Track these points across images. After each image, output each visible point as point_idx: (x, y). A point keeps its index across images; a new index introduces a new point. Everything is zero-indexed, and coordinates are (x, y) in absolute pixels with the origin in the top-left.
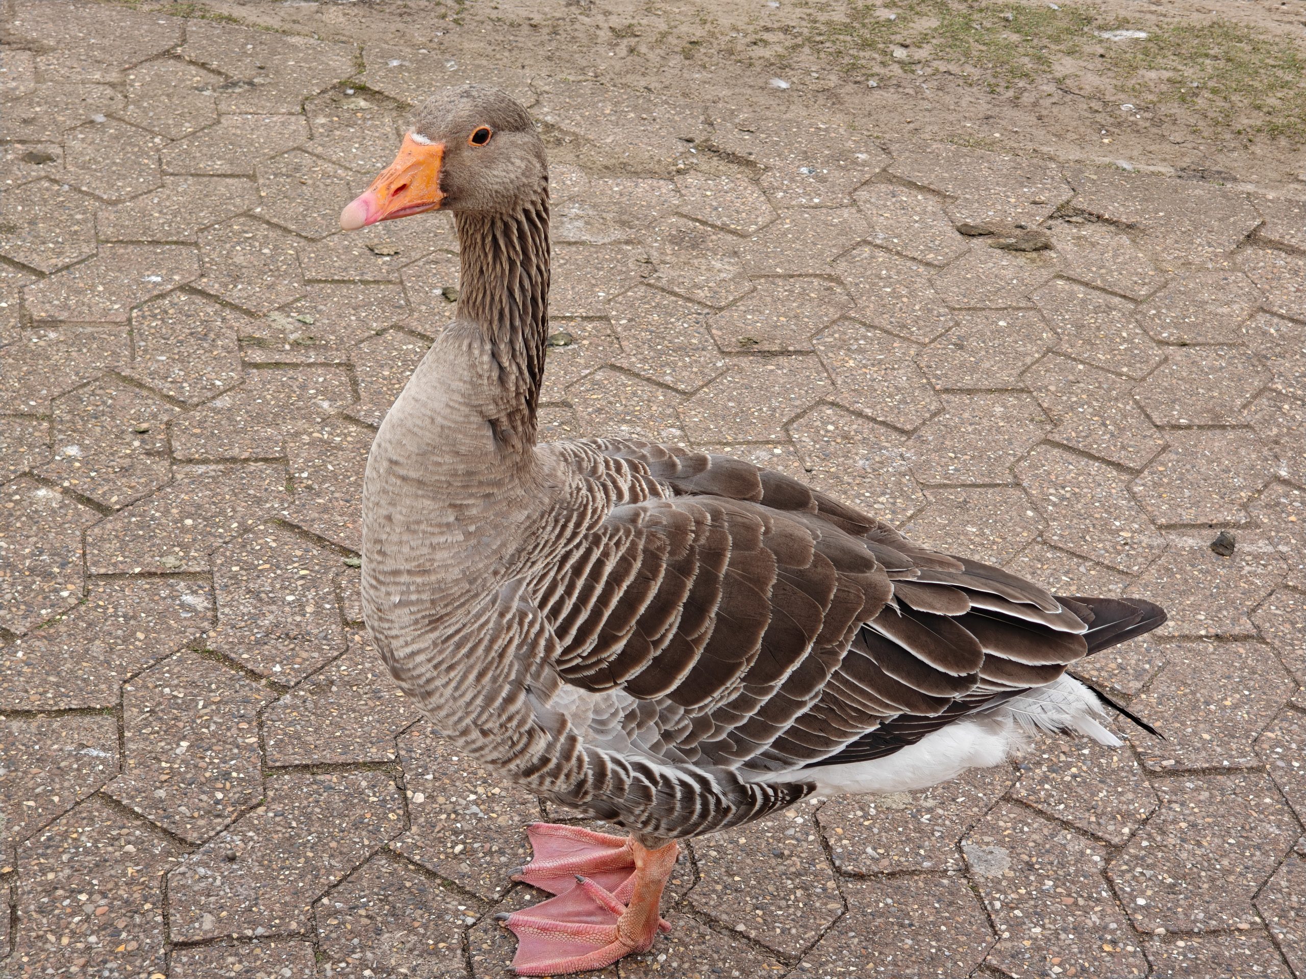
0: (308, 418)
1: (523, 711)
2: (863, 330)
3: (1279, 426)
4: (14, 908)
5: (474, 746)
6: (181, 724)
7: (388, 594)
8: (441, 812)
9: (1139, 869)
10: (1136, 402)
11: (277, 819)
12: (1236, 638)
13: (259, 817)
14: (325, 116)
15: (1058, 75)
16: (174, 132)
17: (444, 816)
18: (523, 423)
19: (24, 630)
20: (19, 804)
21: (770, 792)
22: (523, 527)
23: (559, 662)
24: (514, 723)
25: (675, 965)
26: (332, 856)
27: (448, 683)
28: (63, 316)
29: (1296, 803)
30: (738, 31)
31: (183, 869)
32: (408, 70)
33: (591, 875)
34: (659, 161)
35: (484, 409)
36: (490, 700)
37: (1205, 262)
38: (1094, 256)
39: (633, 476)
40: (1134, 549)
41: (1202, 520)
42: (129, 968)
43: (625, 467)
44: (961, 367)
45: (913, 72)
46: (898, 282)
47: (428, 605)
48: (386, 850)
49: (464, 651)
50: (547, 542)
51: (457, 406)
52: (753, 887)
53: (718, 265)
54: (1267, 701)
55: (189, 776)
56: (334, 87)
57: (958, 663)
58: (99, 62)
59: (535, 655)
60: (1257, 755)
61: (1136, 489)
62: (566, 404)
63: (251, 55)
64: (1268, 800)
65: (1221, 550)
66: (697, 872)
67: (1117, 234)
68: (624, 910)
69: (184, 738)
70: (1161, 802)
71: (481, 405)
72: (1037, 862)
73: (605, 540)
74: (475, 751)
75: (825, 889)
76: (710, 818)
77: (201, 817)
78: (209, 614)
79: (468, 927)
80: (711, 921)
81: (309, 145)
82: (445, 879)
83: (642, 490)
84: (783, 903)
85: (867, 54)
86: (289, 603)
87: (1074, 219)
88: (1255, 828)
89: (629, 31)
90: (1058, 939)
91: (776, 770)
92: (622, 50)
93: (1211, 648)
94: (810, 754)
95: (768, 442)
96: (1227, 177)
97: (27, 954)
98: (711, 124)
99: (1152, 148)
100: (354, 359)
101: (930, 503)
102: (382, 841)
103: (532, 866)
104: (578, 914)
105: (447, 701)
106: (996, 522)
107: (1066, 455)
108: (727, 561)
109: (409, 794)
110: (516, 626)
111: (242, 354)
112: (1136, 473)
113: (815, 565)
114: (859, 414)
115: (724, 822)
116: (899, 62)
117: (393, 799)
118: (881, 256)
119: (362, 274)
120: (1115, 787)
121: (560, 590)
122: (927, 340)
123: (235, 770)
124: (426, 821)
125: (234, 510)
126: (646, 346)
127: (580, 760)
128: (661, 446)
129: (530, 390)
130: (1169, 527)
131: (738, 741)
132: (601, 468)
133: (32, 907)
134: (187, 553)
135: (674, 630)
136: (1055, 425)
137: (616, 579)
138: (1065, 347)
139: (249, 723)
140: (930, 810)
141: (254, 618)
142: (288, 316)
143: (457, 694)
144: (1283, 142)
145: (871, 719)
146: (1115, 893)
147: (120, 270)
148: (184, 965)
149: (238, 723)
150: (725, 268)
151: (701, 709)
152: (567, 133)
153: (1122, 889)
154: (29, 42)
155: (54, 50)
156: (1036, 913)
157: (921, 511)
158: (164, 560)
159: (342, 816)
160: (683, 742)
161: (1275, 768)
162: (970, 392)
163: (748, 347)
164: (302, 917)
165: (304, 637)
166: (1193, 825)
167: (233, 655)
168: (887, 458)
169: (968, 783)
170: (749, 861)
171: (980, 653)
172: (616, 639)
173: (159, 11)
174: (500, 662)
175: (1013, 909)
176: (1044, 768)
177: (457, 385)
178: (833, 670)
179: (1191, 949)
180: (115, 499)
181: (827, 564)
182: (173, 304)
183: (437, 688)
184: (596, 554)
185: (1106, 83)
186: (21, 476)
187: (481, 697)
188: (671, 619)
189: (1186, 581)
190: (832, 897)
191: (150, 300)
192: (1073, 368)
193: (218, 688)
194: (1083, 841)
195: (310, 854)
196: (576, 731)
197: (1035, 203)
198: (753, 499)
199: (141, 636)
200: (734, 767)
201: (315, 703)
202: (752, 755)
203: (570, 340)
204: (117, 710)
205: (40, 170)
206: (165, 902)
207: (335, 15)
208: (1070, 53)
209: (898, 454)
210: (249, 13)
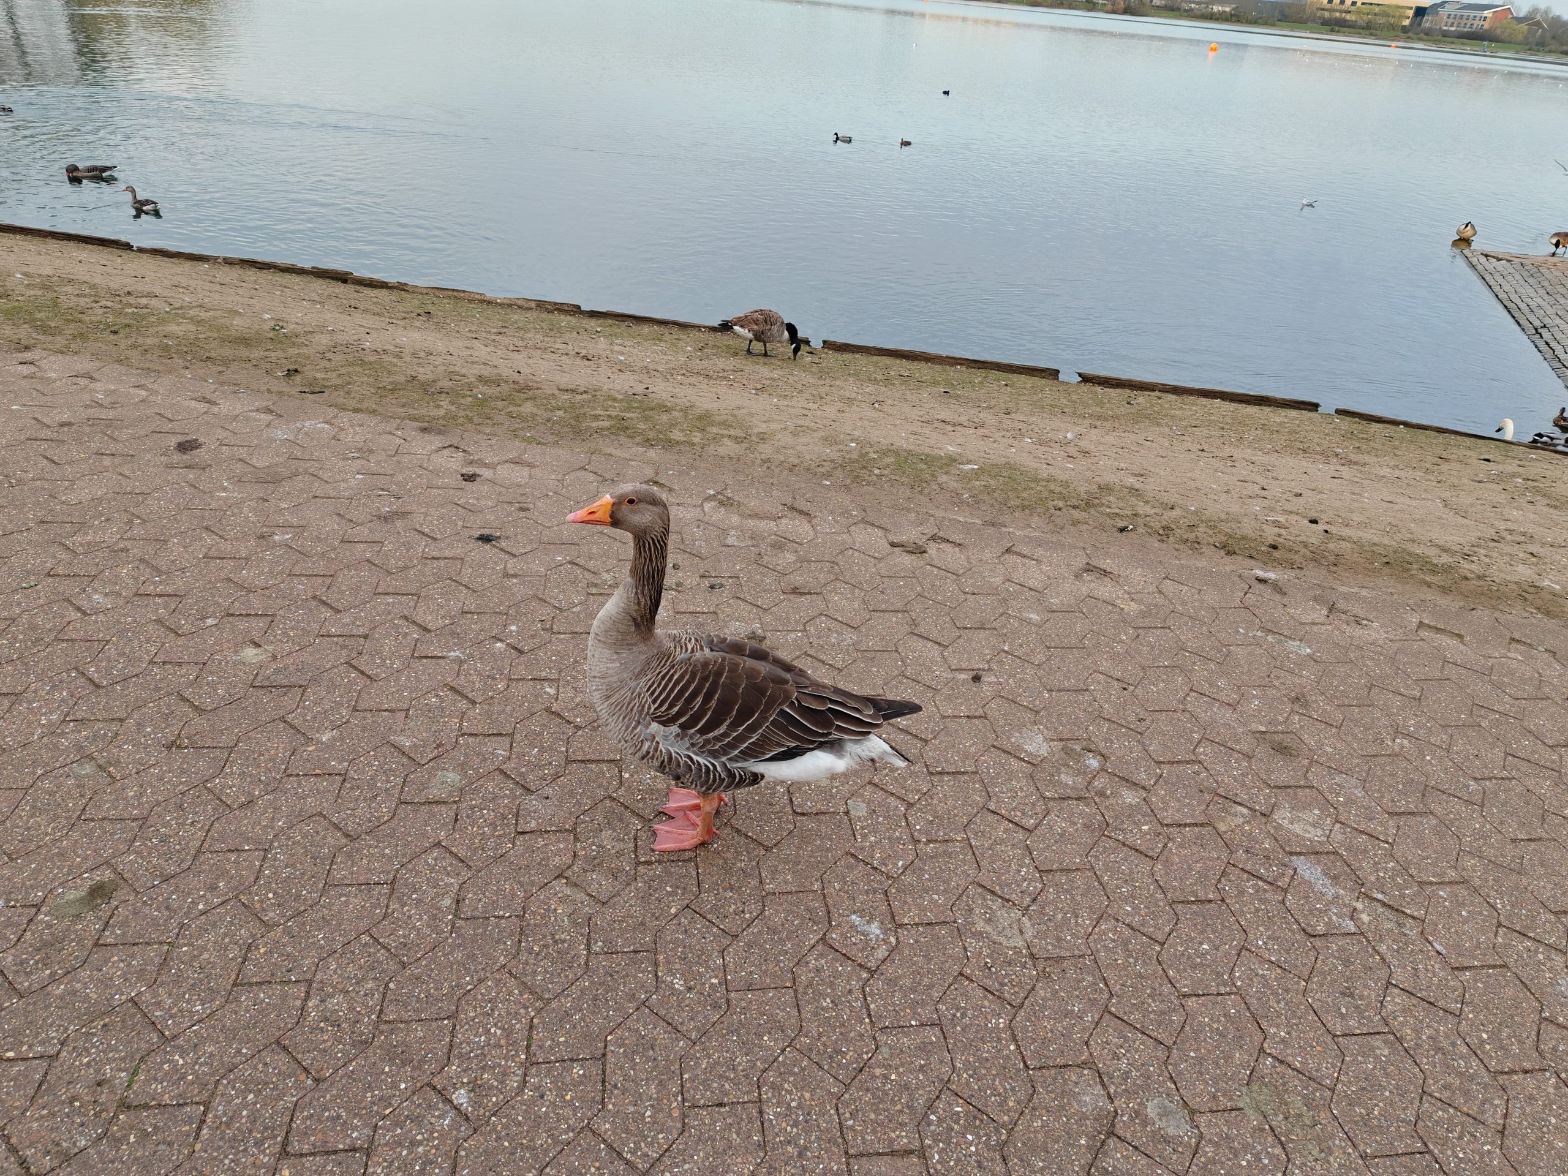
1: (640, 733)
2: (843, 584)
3: (1007, 629)
4: (457, 815)
6: (536, 742)
8: (634, 782)
9: (919, 814)
10: (951, 617)
11: (568, 782)
12: (975, 717)
13: (561, 781)
15: (940, 482)
17: (635, 784)
18: (647, 621)
19: (480, 701)
20: (466, 772)
21: (743, 774)
22: (644, 661)
23: (653, 714)
24: (637, 737)
25: (720, 849)
26: (587, 798)
27: (613, 721)
28: (520, 573)
29: (989, 787)
30: (813, 461)
31: (527, 801)
32: (675, 475)
33: (689, 810)
34: (771, 513)
35: (631, 614)
36: (628, 727)
37: (988, 560)
38: (943, 556)
39: (695, 643)
40: (940, 679)
41: (970, 667)
42: (498, 841)
43: (693, 640)
44: (881, 601)
45: (881, 479)
46: (862, 565)
47: (606, 691)
48: (610, 797)
49: (618, 708)
50: (653, 667)
51: (620, 613)
52: (758, 817)
53: (788, 556)
54: (984, 744)
55: (536, 763)
57: (822, 727)
58: (555, 471)
59: (644, 711)
60: (976, 766)
61: (945, 654)
63: (614, 469)
64: (977, 786)
65: (975, 680)
66: (735, 810)
67: (954, 547)
68: (699, 825)
69: (536, 747)
70: (933, 785)
72: (878, 810)
73: (677, 666)
75: (787, 819)
76: (718, 783)
77: (538, 780)
78: (555, 696)
79: (638, 830)
80: (738, 831)
82: (632, 810)
83: (697, 649)
84: (769, 824)
85: (864, 471)
87: (937, 541)
88: (970, 797)
89: (769, 460)
90: (881, 842)
91: (743, 763)
92: (765, 468)
93: (964, 721)
94: (756, 757)
95: (796, 631)
96: (1002, 525)
97: (459, 835)
98: (795, 499)
99: (974, 513)
102: (609, 793)
103: (668, 805)
104: (683, 826)
106: (885, 666)
107: (919, 639)
108: (724, 677)
109: (623, 774)
110: (637, 699)
111: (588, 589)
112: (946, 647)
113: (762, 681)
114: (836, 620)
115: (723, 786)
116: (876, 475)
117: (616, 776)
118: (856, 554)
120: (915, 779)
121: (656, 685)
122: (869, 589)
123: (554, 761)
124: (628, 785)
125: (573, 654)
126: (752, 589)
127: (662, 752)
130: (956, 670)
131: (724, 750)
133: (464, 815)
134: (551, 671)
135: (699, 704)
136: (916, 626)
137: (678, 682)
138: (926, 594)
139: (563, 742)
140: (837, 787)
141: (573, 699)
142: (609, 575)
143: (616, 725)
144: (1027, 512)
145: (783, 746)
146: (908, 824)
147: (546, 555)
148: (521, 841)
149: (559, 742)
150: (790, 557)
151: (708, 736)
152: (736, 501)
153: (911, 822)
154: (530, 463)
155: (538, 466)
156: (873, 831)
158: (541, 673)
159: (594, 782)
161: (982, 772)
162: (883, 611)
163: (795, 591)
164: (571, 823)
166: (945, 796)
167: (562, 714)
168: (845, 639)
169: (855, 777)
171: (833, 724)
172: (676, 706)
173: (582, 451)
174: (631, 713)
175: (864, 829)
176: (887, 771)
177: (622, 604)
178: (766, 725)
179: (935, 848)
180: (526, 648)
181: (769, 681)
182: (564, 569)
184: (672, 672)
185: (959, 486)
186: (491, 638)
187: (625, 727)
188: (698, 699)
189: (959, 692)
190: (790, 823)
191: (556, 567)
192: (928, 603)
193: (553, 727)
194: (898, 801)
195: (579, 797)
196: (659, 741)
197: (923, 534)
198: (743, 655)
199: (526, 704)
200: (724, 759)
201: (591, 735)
202: (731, 756)
203: (722, 586)
204: (512, 735)
205: (523, 514)
206: (517, 815)
207: (652, 453)
208: (946, 473)
209: (850, 637)
210: (617, 452)
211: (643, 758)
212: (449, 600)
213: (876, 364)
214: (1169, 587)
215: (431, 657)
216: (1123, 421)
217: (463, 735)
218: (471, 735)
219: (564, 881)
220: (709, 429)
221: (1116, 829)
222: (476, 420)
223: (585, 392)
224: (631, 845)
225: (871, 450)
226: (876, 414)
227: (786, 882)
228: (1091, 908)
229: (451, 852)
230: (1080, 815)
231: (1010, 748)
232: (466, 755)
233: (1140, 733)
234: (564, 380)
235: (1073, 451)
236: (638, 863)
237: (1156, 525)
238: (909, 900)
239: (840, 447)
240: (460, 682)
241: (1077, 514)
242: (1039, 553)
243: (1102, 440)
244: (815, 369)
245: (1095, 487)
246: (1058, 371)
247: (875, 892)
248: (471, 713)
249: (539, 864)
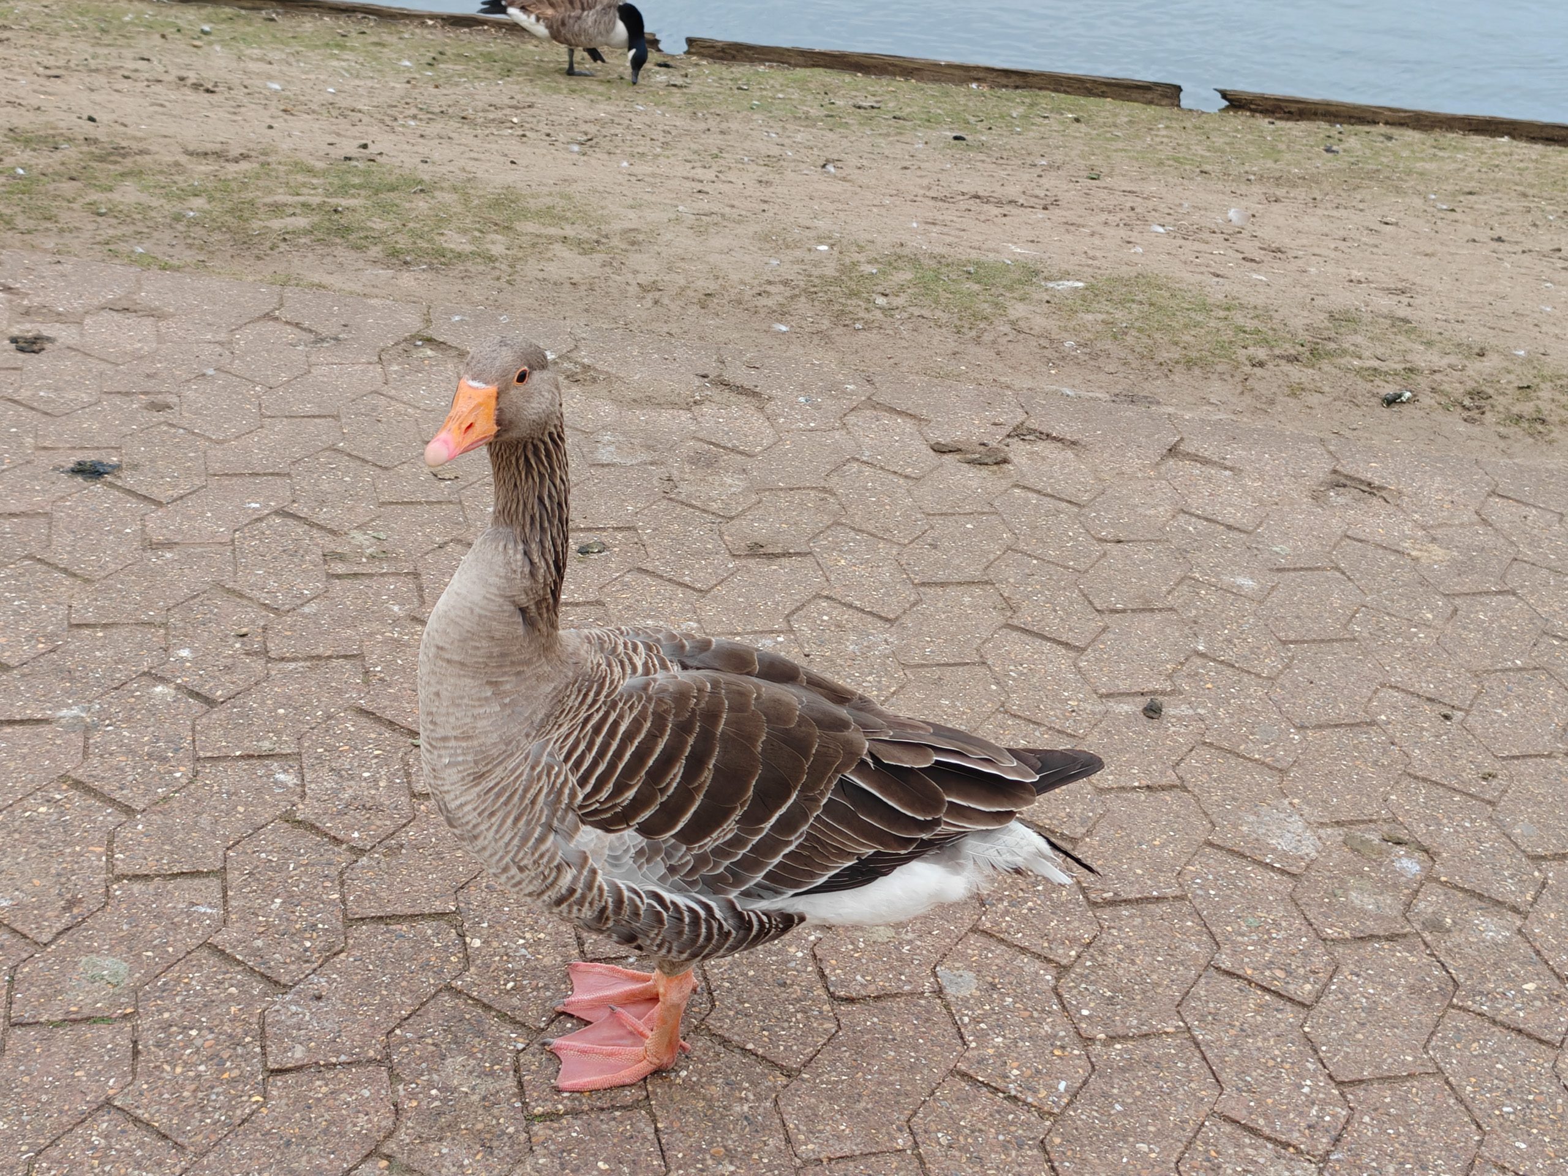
0: (381, 620)
1: (552, 849)
2: (852, 534)
3: (1197, 608)
4: (135, 1043)
5: (514, 881)
6: (275, 884)
7: (440, 756)
8: (495, 955)
9: (1084, 986)
10: (1081, 590)
11: (357, 963)
12: (1163, 788)
13: (342, 961)
14: (399, 364)
15: (1012, 318)
16: (272, 382)
17: (497, 958)
18: (548, 610)
19: (143, 806)
20: (139, 955)
21: (765, 919)
22: (550, 697)
23: (581, 807)
24: (545, 859)
25: (694, 1079)
26: (403, 994)
27: (490, 828)
28: (178, 538)
29: (1212, 924)
30: (745, 284)
31: (277, 1007)
32: (468, 324)
33: (623, 1005)
34: (679, 394)
35: (516, 599)
36: (525, 840)
37: (1135, 472)
38: (1044, 468)
39: (647, 654)
40: (1080, 715)
41: (1136, 689)
42: (232, 1092)
43: (641, 647)
44: (935, 564)
45: (892, 316)
46: (883, 492)
47: (472, 765)
48: (449, 988)
49: (502, 800)
50: (571, 708)
51: (493, 597)
52: (761, 1012)
53: (729, 481)
54: (1189, 840)
55: (282, 928)
56: (406, 340)
57: (924, 810)
58: (209, 325)
59: (560, 802)
60: (1180, 885)
61: (1082, 664)
62: (599, 603)
63: (336, 315)
64: (1189, 923)
65: (1151, 714)
66: (713, 1001)
67: (1063, 450)
68: (649, 1034)
69: (277, 896)
70: (1102, 928)
71: (514, 596)
72: (1000, 983)
73: (620, 705)
74: (515, 885)
75: (821, 1012)
76: (714, 942)
77: (293, 962)
78: (299, 789)
79: (519, 1052)
80: (725, 1042)
81: (385, 389)
82: (499, 1011)
83: (654, 666)
84: (786, 1025)
85: (854, 301)
86: (365, 779)
87: (1027, 438)
88: (1179, 947)
89: (654, 287)
90: (1017, 1047)
91: (768, 899)
92: (648, 302)
93: (1143, 798)
94: (798, 884)
95: (772, 632)
96: (1151, 401)
97: (146, 1083)
98: (723, 362)
99: (1090, 378)
100: (420, 569)
101: (910, 681)
102: (445, 980)
103: (572, 999)
104: (612, 1038)
105: (490, 843)
106: (965, 695)
107: (1024, 637)
108: (723, 721)
109: (468, 940)
110: (544, 777)
111: (326, 567)
112: (1081, 650)
113: (799, 725)
114: (850, 606)
115: (726, 946)
116: (880, 308)
117: (455, 945)
118: (867, 471)
119: (427, 496)
120: (1064, 917)
121: (582, 747)
122: (907, 541)
123: (321, 923)
124: (483, 963)
125: (319, 701)
126: (668, 551)
127: (600, 889)
128: (674, 632)
129: (555, 582)
130: (1109, 696)
131: (734, 874)
132: (621, 648)
133: (151, 1042)
134: (279, 738)
135: (678, 779)
136: (1014, 612)
137: (629, 736)
138: (1022, 546)
139: (332, 882)
140: (910, 942)
141: (336, 793)
142: (365, 534)
143: (497, 837)
144: (1197, 371)
146: (1064, 1006)
147: (225, 499)
148: (279, 1088)
149: (323, 882)
150: (734, 483)
151: (700, 847)
152: (601, 372)
153: (1069, 1002)
154: (153, 310)
155: (173, 315)
156: (998, 1026)
157: (902, 687)
158: (260, 744)
159: (411, 959)
160: (686, 875)
161: (1195, 896)
162: (943, 585)
163: (756, 550)
164: (378, 1046)
165: (378, 808)
166: (1128, 947)
167: (318, 824)
168: (874, 643)
169: (942, 918)
170: (756, 990)
171: (942, 801)
172: (629, 787)
173: (261, 281)
174: (532, 808)
175: (979, 1022)
176: (1006, 904)
177: (494, 580)
178: (815, 814)
179: (1127, 1051)
180: (219, 693)
181: (811, 725)
182: (269, 527)
183: (482, 832)
184: (613, 717)
185: (1052, 325)
186: (141, 675)
187: (517, 838)
188: (675, 770)
189: (1123, 740)
190: (828, 1019)
191: (249, 524)
192: (1029, 563)
193: (306, 852)
194: (1038, 964)
195: (385, 993)
196: (596, 866)
197: (995, 424)
198: (749, 674)
199: (241, 809)
200: (733, 895)
201: (388, 864)
202: (747, 886)
203: (604, 548)
204: (221, 873)
205: (160, 416)
206: (263, 1035)
207: (407, 280)
208: (1022, 300)
209: (883, 639)
210: (336, 281)
211: (559, 902)
212: (35, 602)
213: (803, 85)
214: (1502, 511)
215: (22, 722)
216: (1327, 187)
217: (118, 878)
218: (136, 877)
219: (384, 1163)
220: (519, 226)
221: (1474, 993)
222: (20, 221)
223: (245, 157)
224: (510, 1083)
225: (862, 258)
226: (838, 187)
227: (839, 1137)
228: (1448, 1147)
229: (137, 1120)
230: (1400, 968)
231: (1241, 846)
232: (133, 920)
233: (1489, 802)
234: (191, 133)
235: (1251, 249)
236: (531, 1119)
237: (1457, 390)
238: (1092, 1157)
239: (798, 253)
240: (92, 770)
241: (1296, 373)
242: (1235, 454)
243: (1299, 225)
244: (677, 98)
245: (1323, 316)
246: (1179, 89)
247: (1020, 1147)
248: (125, 833)
249: (326, 1131)
